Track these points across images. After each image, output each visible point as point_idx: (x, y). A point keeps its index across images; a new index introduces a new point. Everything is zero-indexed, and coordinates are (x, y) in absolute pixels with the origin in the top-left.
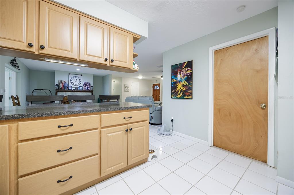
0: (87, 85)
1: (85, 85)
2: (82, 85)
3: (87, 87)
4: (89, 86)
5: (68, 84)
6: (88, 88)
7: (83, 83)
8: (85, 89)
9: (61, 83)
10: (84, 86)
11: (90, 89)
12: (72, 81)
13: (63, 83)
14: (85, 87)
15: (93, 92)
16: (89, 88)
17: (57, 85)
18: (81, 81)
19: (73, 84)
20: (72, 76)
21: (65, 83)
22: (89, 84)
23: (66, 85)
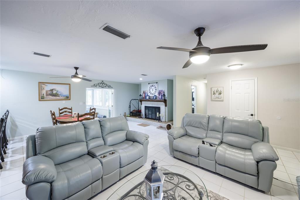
0: (162, 93)
2: (157, 94)
6: (161, 97)
8: (159, 98)
14: (159, 96)
15: (166, 101)
17: (141, 95)
18: (156, 90)
19: (150, 93)
20: (150, 85)
21: (146, 92)
22: (163, 91)
23: (146, 95)
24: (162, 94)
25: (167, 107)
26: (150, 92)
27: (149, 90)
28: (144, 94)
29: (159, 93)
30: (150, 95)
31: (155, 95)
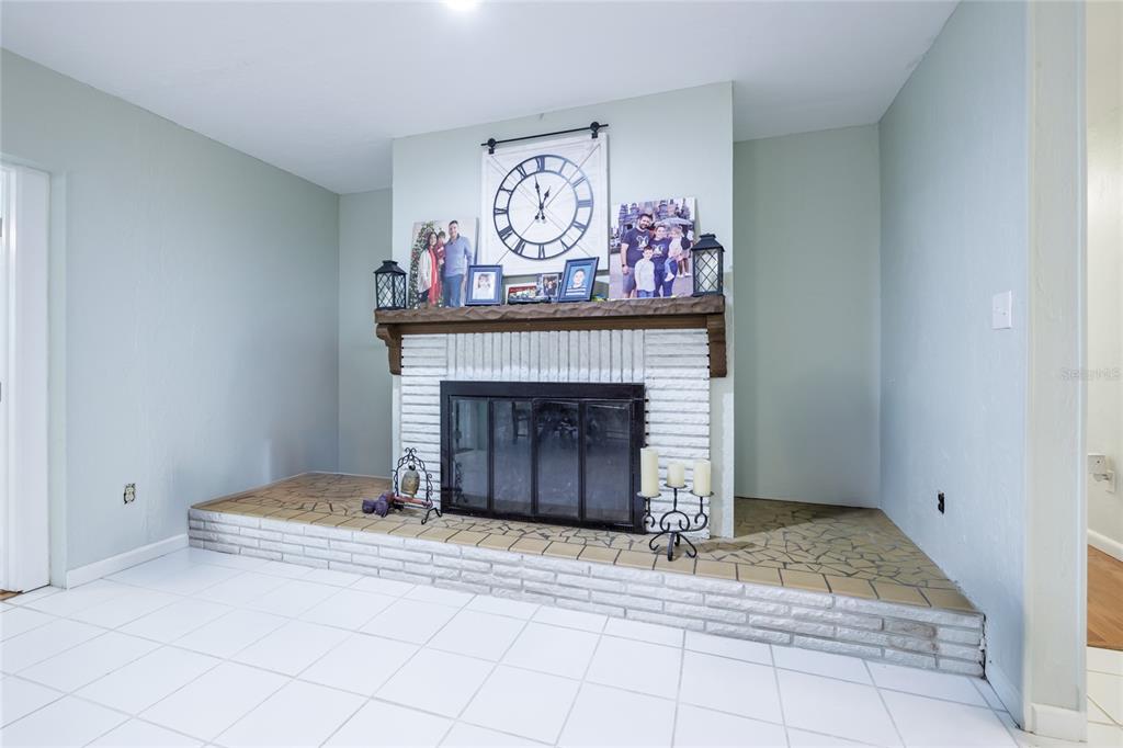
0: (660, 234)
1: (633, 235)
2: (595, 244)
3: (659, 261)
4: (675, 248)
5: (472, 251)
6: (659, 275)
7: (615, 224)
8: (631, 286)
9: (427, 246)
10: (618, 260)
11: (682, 288)
12: (506, 212)
13: (437, 246)
14: (631, 262)
15: (719, 314)
16: (676, 267)
17: (389, 268)
18: (589, 203)
19: (513, 241)
20: (508, 157)
21: (455, 239)
22: (682, 214)
23: (460, 266)
24: (667, 241)
25: (728, 383)
26: (504, 234)
27: (497, 211)
28: (426, 258)
29: (629, 235)
30: (513, 265)
31: (571, 263)
